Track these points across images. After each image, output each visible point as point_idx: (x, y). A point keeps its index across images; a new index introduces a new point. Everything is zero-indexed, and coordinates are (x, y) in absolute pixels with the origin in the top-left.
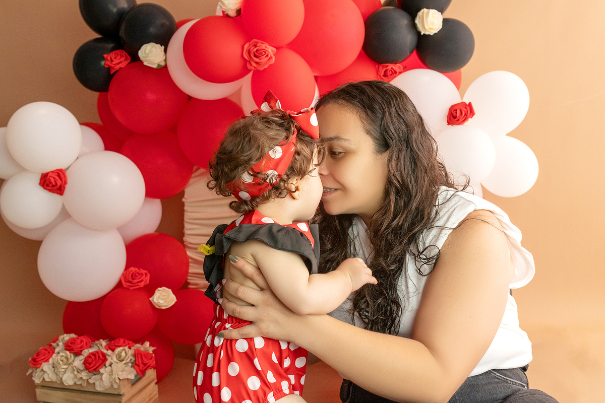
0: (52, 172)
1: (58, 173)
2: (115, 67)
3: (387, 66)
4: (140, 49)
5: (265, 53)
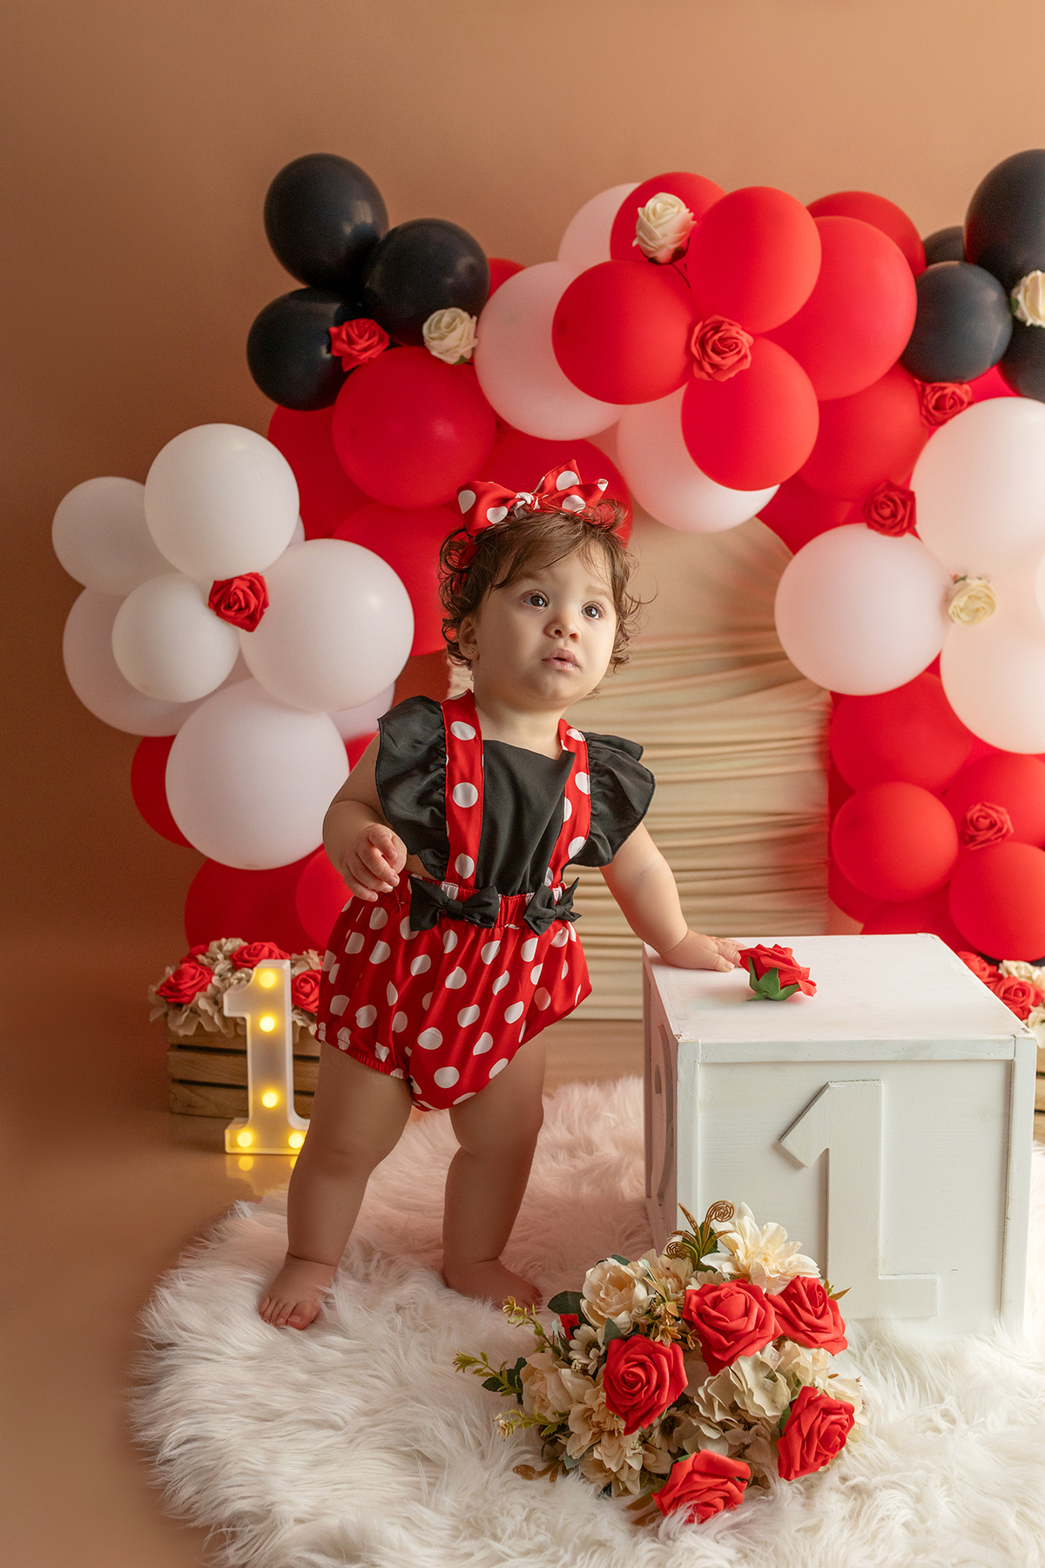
0: (241, 578)
1: (250, 581)
2: (362, 357)
3: (944, 388)
4: (425, 320)
5: (737, 346)
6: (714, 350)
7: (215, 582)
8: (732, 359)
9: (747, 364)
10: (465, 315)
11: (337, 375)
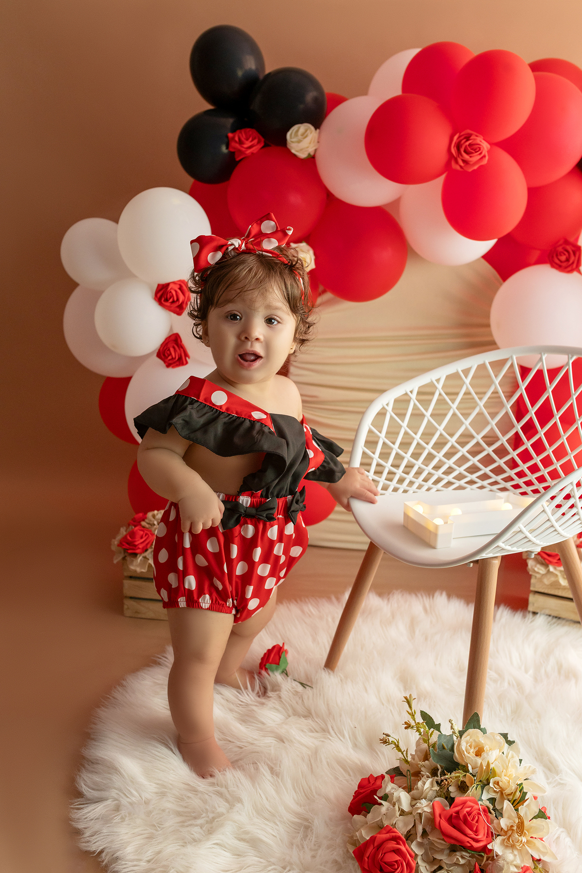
2: (247, 152)
4: (288, 130)
5: (480, 149)
6: (466, 152)
7: (159, 285)
8: (476, 158)
9: (485, 161)
10: (312, 128)
11: (231, 163)
